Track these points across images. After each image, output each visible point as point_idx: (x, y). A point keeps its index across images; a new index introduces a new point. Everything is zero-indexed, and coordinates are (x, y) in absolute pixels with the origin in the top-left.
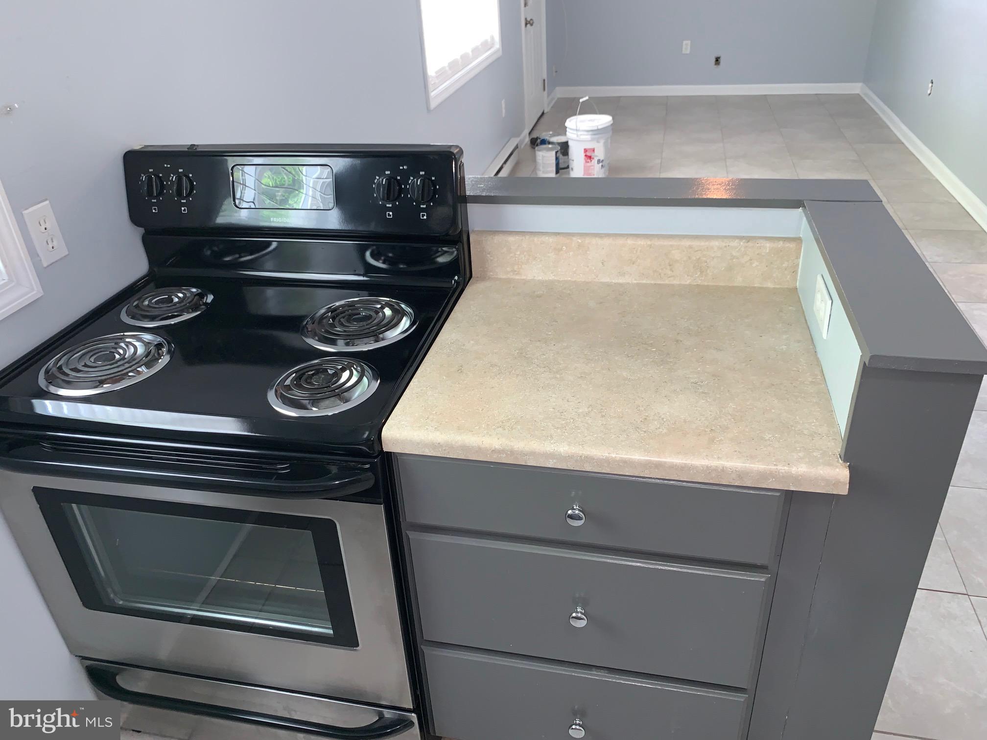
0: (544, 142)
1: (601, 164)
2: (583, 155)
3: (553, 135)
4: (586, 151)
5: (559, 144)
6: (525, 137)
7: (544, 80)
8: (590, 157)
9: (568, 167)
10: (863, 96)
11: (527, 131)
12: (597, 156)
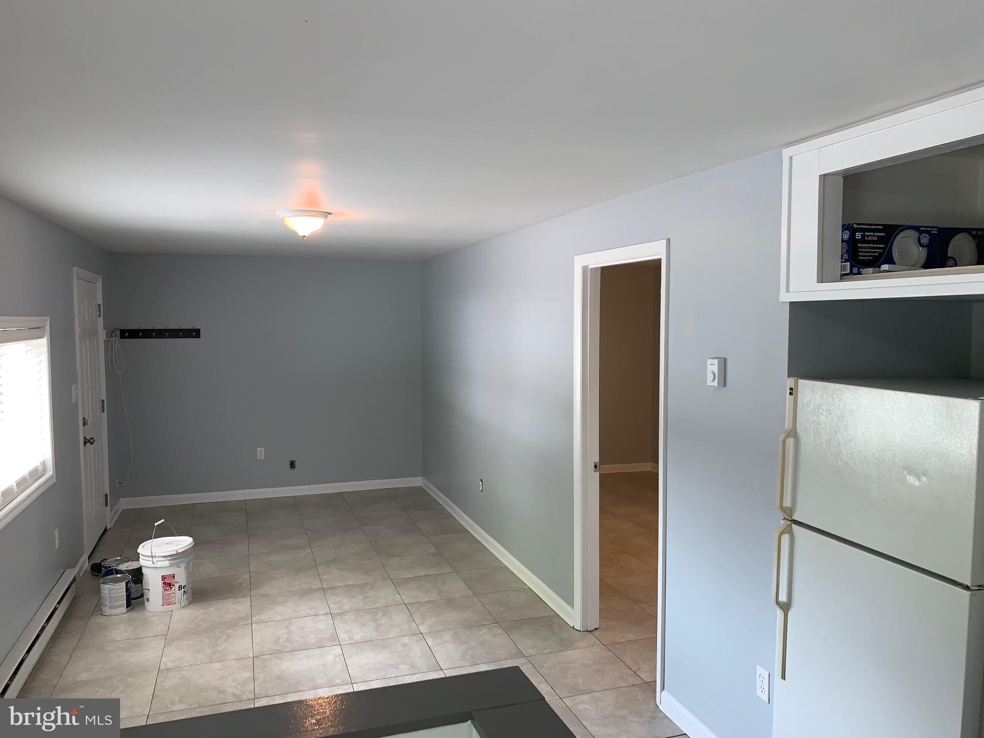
0: (110, 572)
1: (183, 590)
2: (160, 582)
3: (122, 561)
4: (164, 578)
5: (129, 571)
6: (84, 563)
7: (106, 495)
8: (170, 585)
9: (142, 595)
10: (424, 487)
11: (85, 556)
12: (177, 582)
